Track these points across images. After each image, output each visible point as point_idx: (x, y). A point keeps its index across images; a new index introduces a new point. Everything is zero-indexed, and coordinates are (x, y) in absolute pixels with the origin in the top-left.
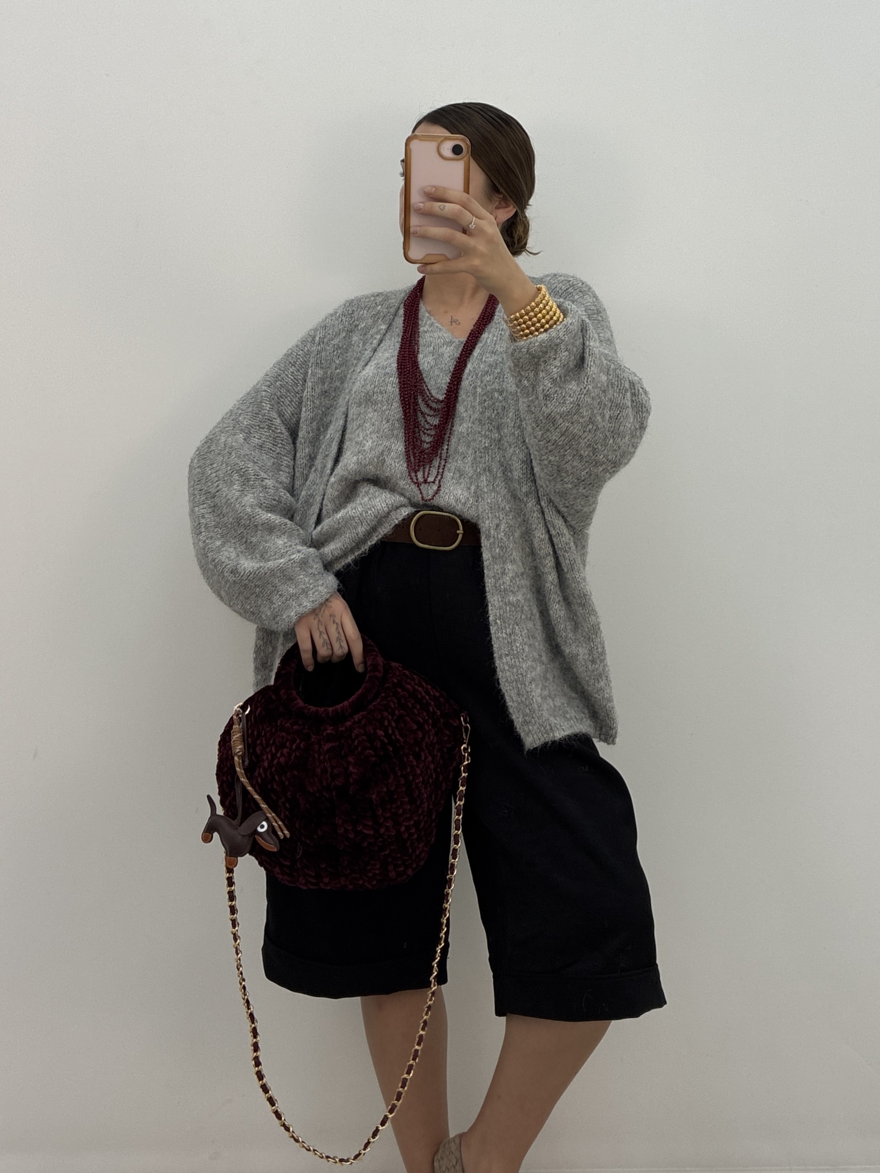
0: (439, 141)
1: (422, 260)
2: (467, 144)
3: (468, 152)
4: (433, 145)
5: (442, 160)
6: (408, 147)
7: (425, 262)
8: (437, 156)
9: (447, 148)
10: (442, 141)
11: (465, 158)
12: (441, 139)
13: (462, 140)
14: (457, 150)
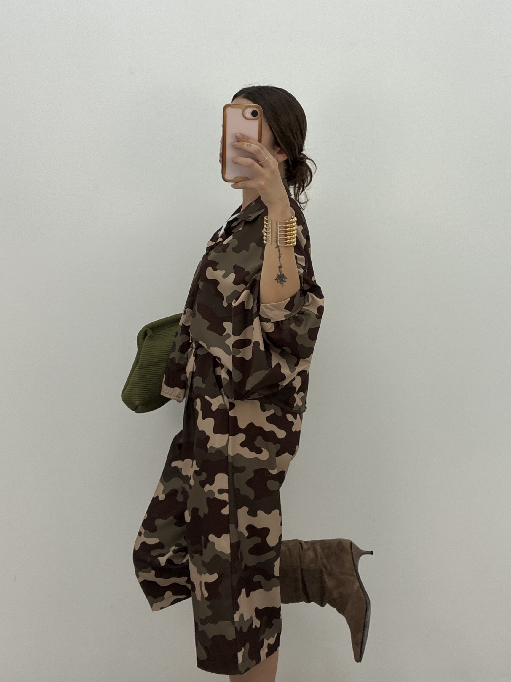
0: (243, 108)
1: (234, 179)
2: (260, 110)
3: (261, 115)
4: (240, 111)
5: (245, 119)
6: (224, 112)
7: (236, 181)
8: (242, 115)
9: (248, 113)
10: (245, 108)
11: (259, 119)
12: (244, 107)
13: (258, 107)
14: (254, 114)
